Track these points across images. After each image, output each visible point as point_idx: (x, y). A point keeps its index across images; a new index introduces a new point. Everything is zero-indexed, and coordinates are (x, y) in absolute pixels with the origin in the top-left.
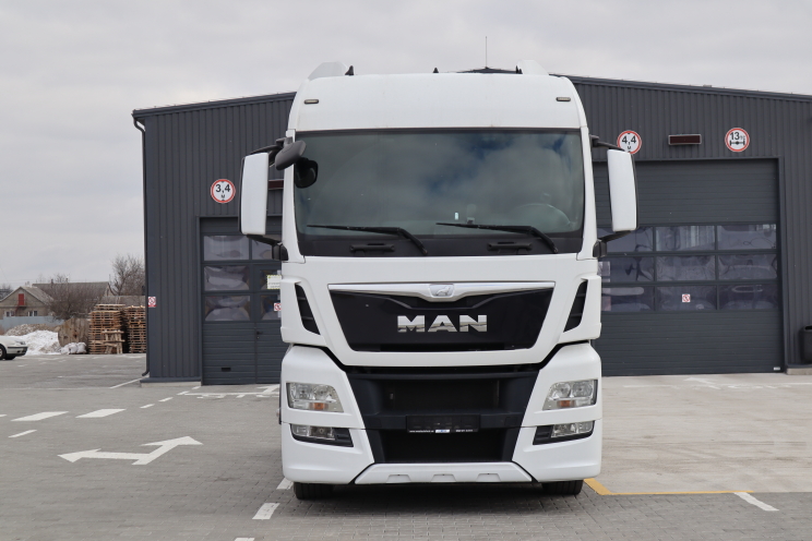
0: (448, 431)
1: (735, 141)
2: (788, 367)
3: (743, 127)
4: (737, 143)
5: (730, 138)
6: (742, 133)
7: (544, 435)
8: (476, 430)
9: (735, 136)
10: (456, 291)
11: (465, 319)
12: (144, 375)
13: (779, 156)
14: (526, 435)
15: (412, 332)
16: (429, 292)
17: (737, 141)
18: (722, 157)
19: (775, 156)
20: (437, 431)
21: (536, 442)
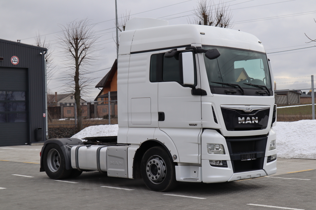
0: (250, 159)
1: (14, 61)
2: (31, 143)
3: (17, 56)
4: (15, 61)
5: (12, 59)
6: (16, 58)
7: (269, 159)
9: (14, 59)
13: (28, 67)
17: (15, 60)
18: (9, 66)
19: (27, 67)
21: (267, 162)
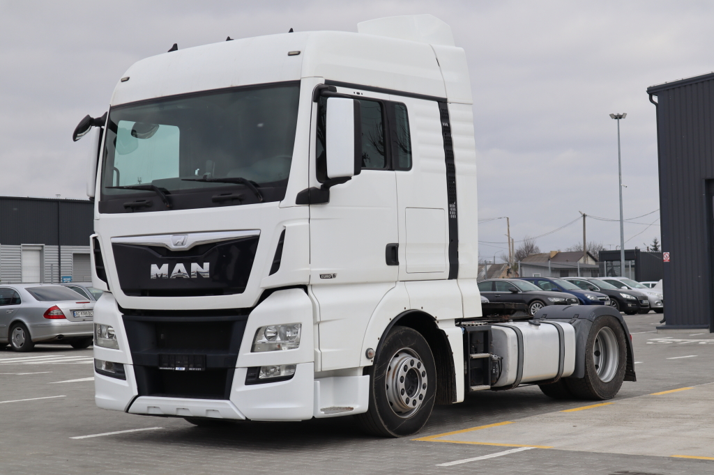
0: (184, 369)
7: (254, 376)
8: (204, 369)
10: (190, 241)
11: (195, 267)
12: (661, 322)
14: (240, 375)
15: (160, 279)
16: (171, 243)
20: (177, 369)
21: (247, 383)
